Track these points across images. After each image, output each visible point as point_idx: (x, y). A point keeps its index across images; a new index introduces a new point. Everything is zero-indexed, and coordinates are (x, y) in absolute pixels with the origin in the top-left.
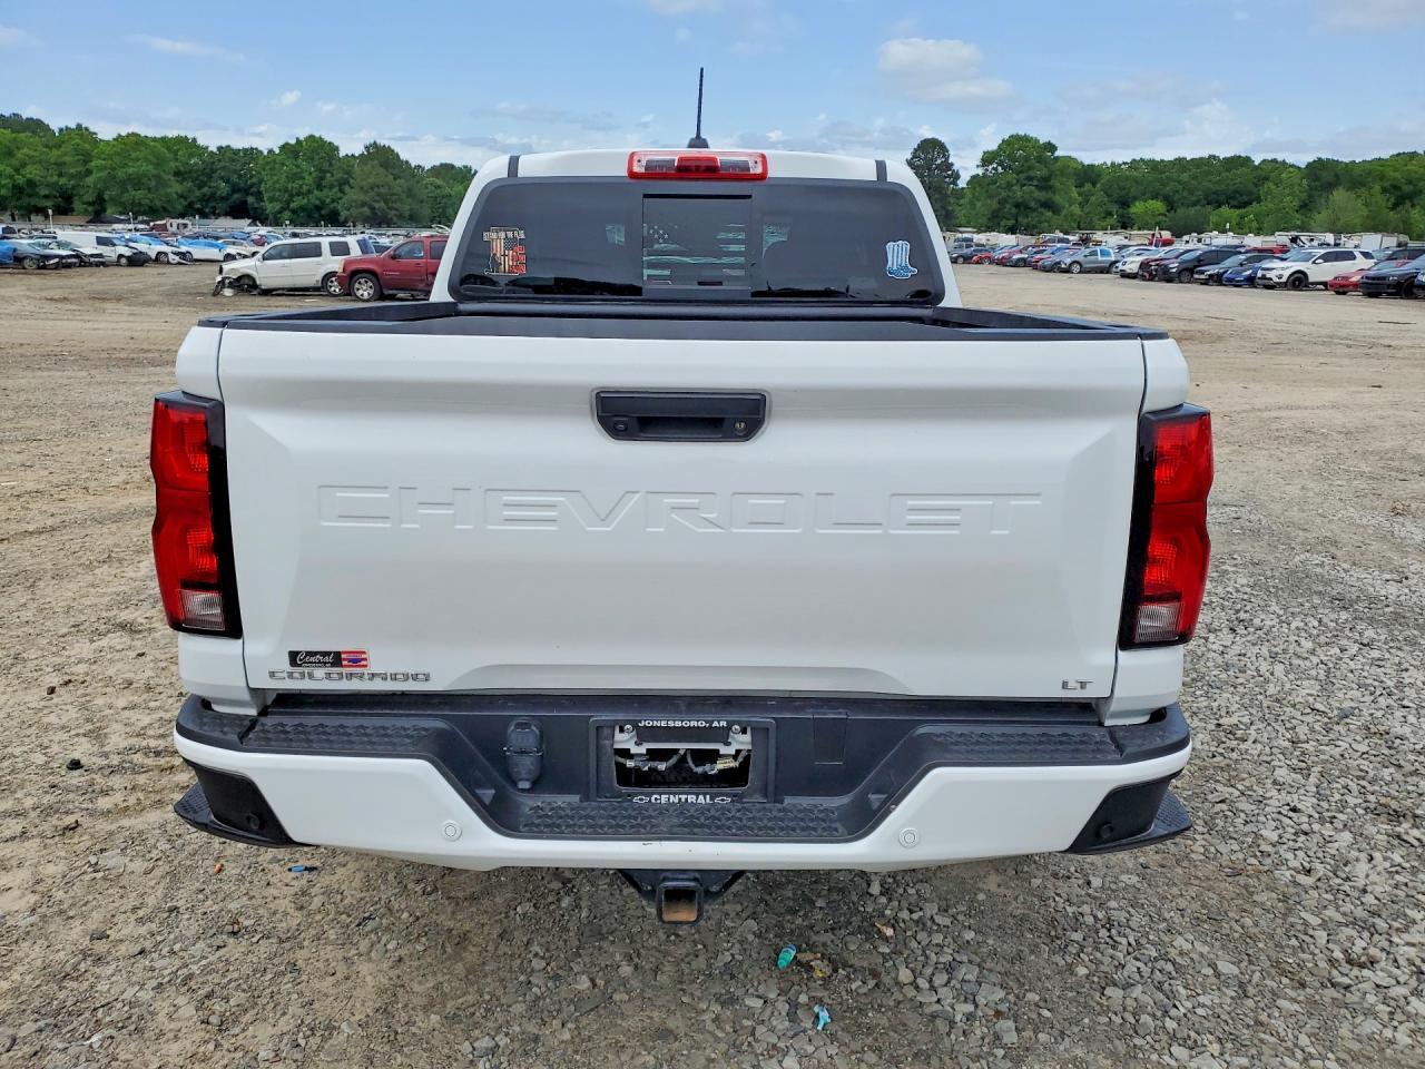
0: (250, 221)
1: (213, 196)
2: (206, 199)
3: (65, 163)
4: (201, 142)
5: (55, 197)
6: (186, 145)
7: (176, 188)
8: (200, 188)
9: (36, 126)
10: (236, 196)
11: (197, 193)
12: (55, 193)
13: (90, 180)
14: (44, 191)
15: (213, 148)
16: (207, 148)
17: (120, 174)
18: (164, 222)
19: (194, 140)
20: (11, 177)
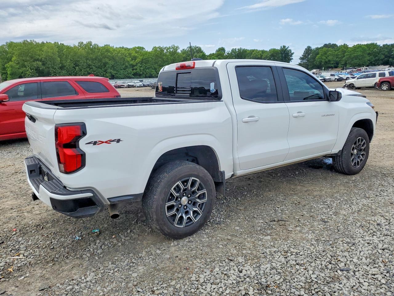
0: (388, 66)
1: (378, 60)
2: (376, 60)
3: (339, 55)
4: (378, 44)
5: (335, 64)
6: (373, 45)
7: (368, 58)
8: (375, 57)
9: (334, 46)
10: (386, 59)
11: (374, 59)
12: (335, 63)
13: (344, 59)
14: (332, 62)
15: (382, 45)
16: (380, 46)
17: (353, 56)
18: (360, 68)
19: (376, 44)
20: (325, 59)
